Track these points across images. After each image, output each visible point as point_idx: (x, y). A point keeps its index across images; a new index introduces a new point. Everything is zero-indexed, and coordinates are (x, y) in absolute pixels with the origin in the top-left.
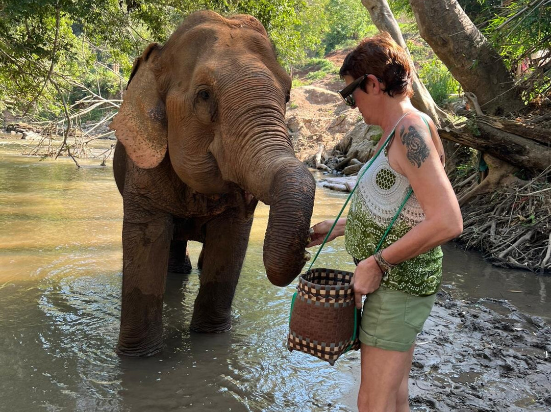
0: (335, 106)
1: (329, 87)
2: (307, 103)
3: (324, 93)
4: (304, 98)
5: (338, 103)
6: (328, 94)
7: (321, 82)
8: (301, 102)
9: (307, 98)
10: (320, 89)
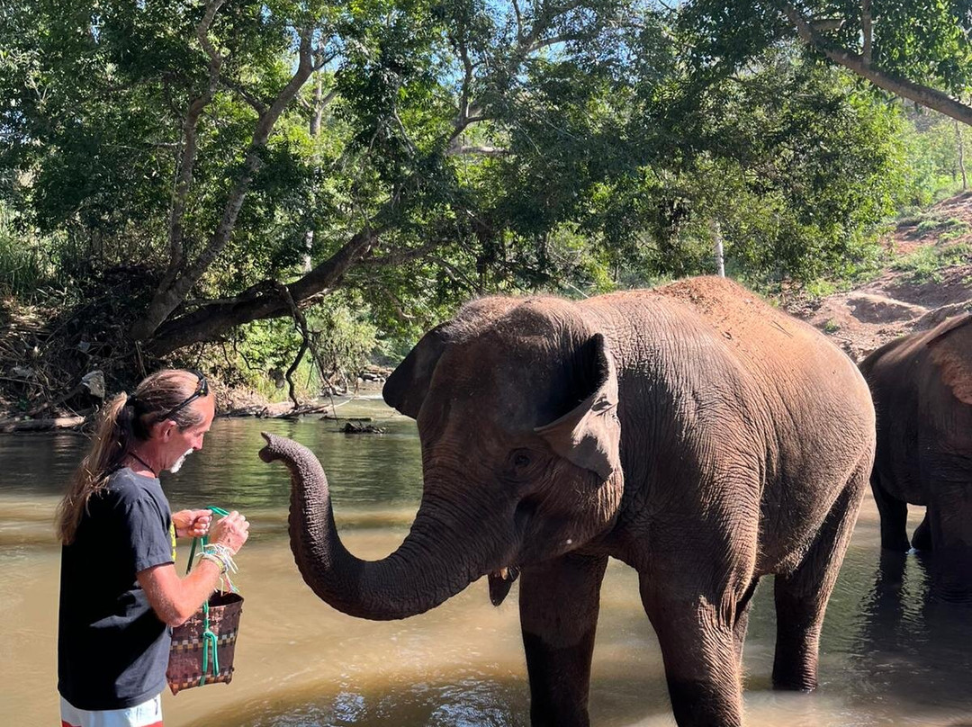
0: (909, 326)
1: (892, 294)
2: (855, 322)
3: (885, 304)
4: (848, 314)
5: (914, 320)
6: (893, 305)
7: (876, 285)
8: (844, 320)
9: (853, 313)
10: (876, 297)
